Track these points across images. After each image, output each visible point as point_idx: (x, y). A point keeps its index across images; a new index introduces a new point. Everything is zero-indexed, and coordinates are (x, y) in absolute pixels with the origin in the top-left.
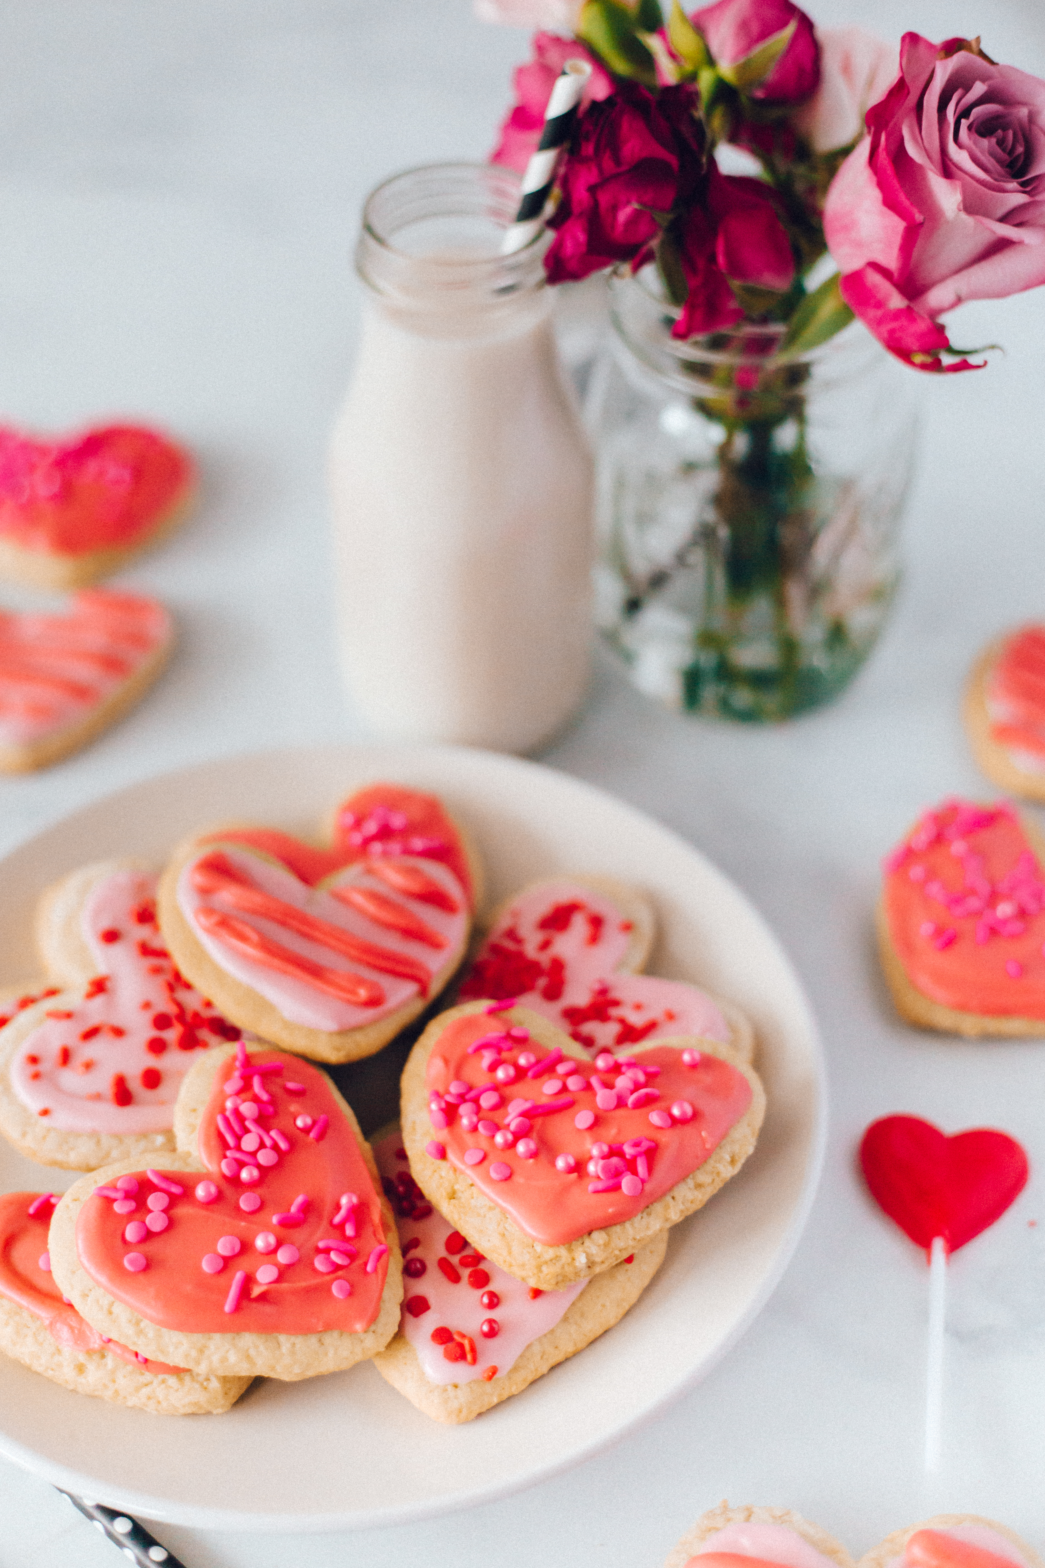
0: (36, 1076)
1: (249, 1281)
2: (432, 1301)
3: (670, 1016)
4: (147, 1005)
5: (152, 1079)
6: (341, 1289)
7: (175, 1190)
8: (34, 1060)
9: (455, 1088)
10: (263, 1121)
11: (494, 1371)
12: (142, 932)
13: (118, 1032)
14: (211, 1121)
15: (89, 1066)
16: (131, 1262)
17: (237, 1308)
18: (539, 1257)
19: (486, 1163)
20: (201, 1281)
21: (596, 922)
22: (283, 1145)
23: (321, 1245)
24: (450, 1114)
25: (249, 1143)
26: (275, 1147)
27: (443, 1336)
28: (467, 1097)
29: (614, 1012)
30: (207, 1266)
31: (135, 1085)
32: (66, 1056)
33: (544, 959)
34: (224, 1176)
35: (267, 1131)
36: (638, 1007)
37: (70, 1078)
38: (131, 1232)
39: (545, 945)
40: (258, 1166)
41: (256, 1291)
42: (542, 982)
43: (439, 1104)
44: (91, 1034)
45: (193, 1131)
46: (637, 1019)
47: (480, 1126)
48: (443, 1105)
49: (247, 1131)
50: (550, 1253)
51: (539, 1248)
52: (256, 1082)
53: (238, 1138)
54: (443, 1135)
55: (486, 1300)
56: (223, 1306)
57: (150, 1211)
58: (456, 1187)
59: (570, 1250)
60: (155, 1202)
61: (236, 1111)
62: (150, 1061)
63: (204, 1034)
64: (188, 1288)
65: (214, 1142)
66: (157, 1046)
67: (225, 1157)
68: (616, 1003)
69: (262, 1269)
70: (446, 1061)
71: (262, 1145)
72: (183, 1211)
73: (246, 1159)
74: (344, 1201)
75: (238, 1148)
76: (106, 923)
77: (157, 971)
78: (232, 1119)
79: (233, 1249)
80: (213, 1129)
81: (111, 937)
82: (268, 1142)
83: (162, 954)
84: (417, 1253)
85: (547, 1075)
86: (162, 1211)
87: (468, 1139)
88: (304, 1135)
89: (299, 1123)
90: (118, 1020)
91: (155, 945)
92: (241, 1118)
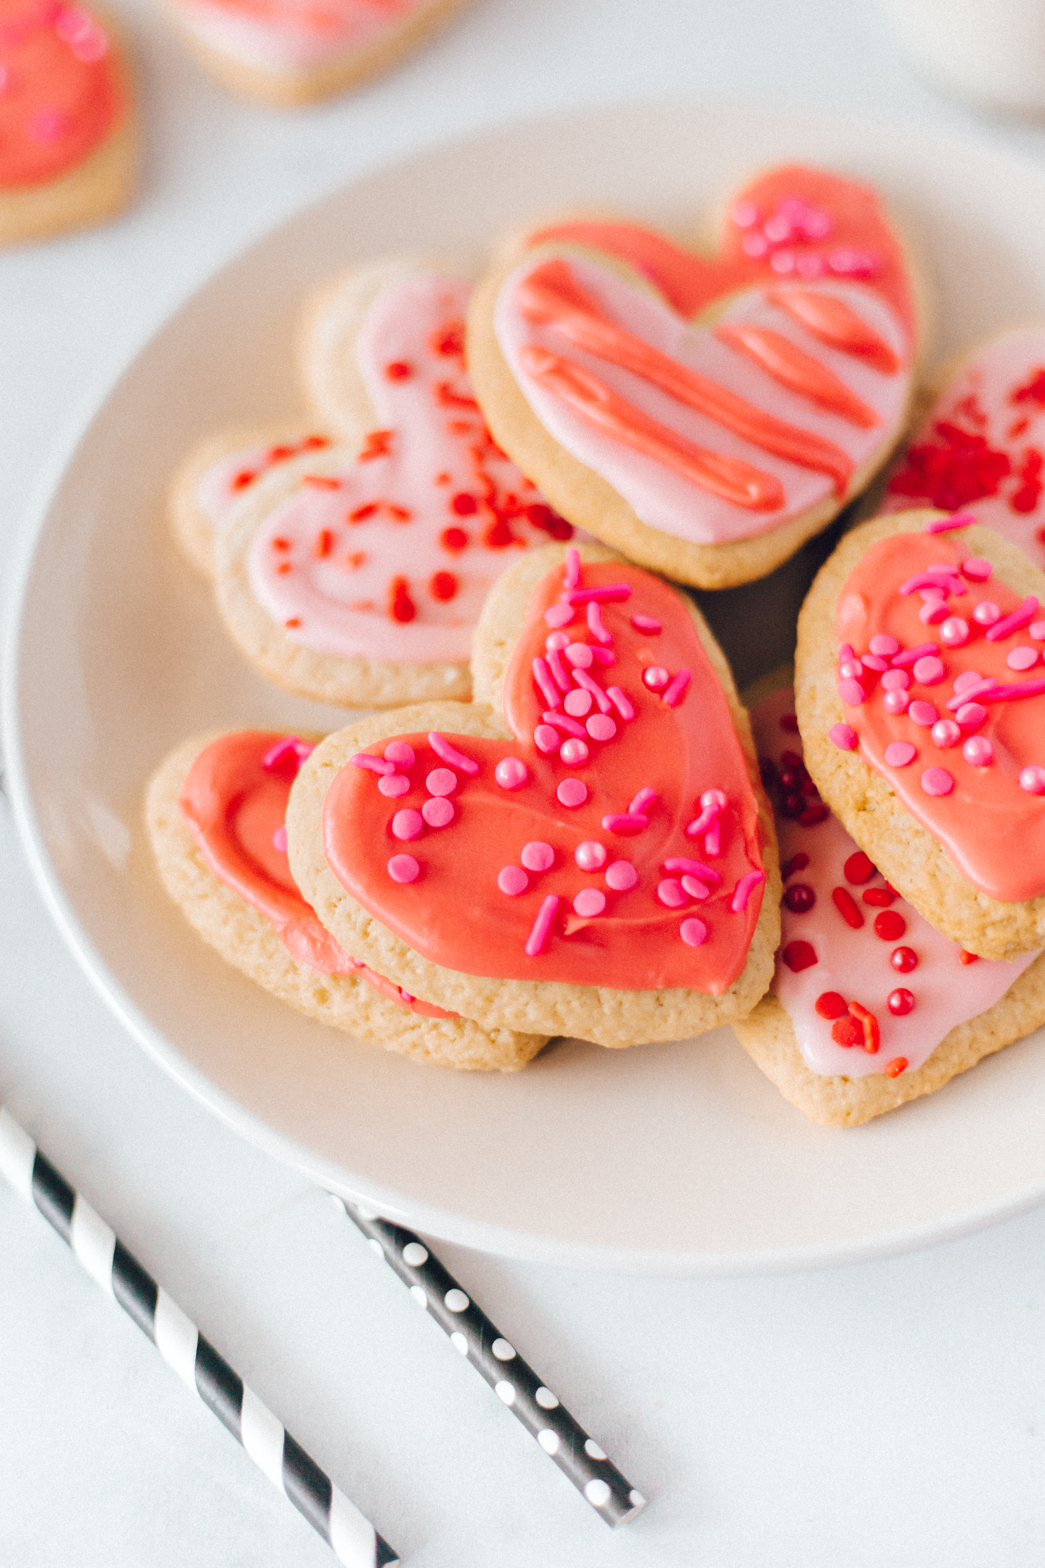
0: (285, 569)
1: (564, 908)
2: (821, 951)
4: (444, 479)
5: (446, 587)
6: (693, 931)
7: (467, 766)
8: (282, 545)
9: (878, 646)
10: (598, 672)
11: (902, 1065)
12: (444, 369)
13: (402, 515)
14: (524, 666)
15: (358, 560)
16: (399, 870)
17: (545, 948)
18: (984, 915)
19: (916, 766)
20: (496, 905)
22: (625, 711)
23: (669, 864)
24: (868, 685)
25: (576, 703)
26: (613, 713)
27: (831, 1005)
28: (895, 661)
30: (505, 883)
31: (421, 593)
32: (327, 543)
33: (1015, 449)
34: (537, 749)
35: (604, 687)
37: (332, 576)
38: (401, 825)
39: (1021, 428)
40: (587, 739)
41: (573, 926)
42: (1011, 485)
43: (853, 668)
44: (364, 513)
45: (498, 675)
47: (911, 709)
48: (859, 671)
49: (574, 685)
50: (1000, 911)
51: (985, 901)
52: (592, 610)
53: (562, 695)
54: (856, 715)
55: (898, 960)
56: (524, 943)
57: (429, 796)
58: (870, 794)
59: (1031, 909)
60: (438, 782)
61: (561, 654)
62: (444, 561)
63: (522, 526)
64: (476, 913)
65: (527, 698)
66: (455, 540)
67: (541, 721)
69: (582, 894)
70: (867, 601)
71: (595, 709)
72: (474, 798)
73: (571, 727)
74: (707, 801)
75: (560, 709)
76: (394, 353)
77: (461, 428)
78: (554, 668)
79: (544, 861)
80: (525, 679)
81: (400, 372)
82: (604, 705)
83: (469, 403)
84: (803, 876)
85: (1015, 638)
86: (446, 797)
87: (894, 726)
88: (656, 696)
89: (650, 678)
90: (402, 497)
91: (461, 389)
92: (567, 666)
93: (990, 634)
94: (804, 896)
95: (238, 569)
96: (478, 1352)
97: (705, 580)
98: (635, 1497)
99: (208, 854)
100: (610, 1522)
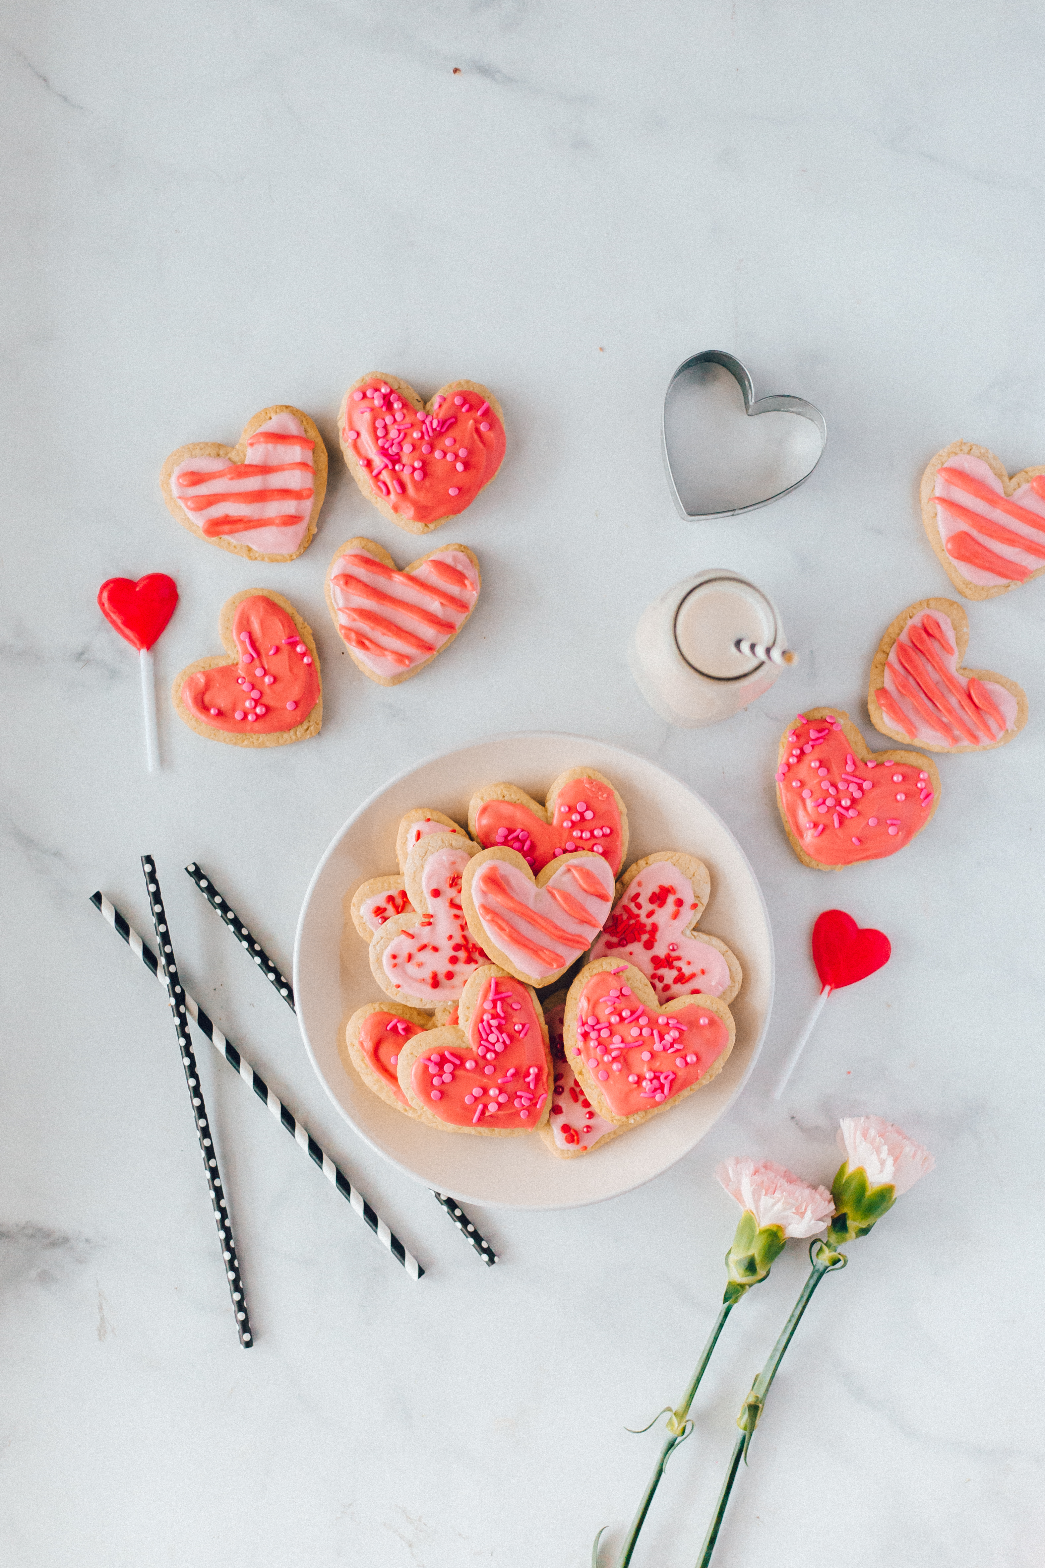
0: (395, 966)
1: (485, 1107)
2: (564, 1110)
3: (703, 972)
4: (451, 937)
5: (450, 976)
6: (524, 1114)
7: (458, 1062)
8: (394, 957)
9: (591, 1021)
10: (500, 1028)
11: (586, 1148)
12: (451, 893)
13: (435, 949)
14: (476, 1024)
15: (420, 965)
16: (435, 1096)
17: (479, 1120)
18: (613, 1117)
19: (597, 1067)
20: (465, 1108)
21: (679, 903)
22: (508, 1042)
23: (519, 1093)
24: (585, 1035)
25: (492, 1038)
26: (504, 1042)
27: (566, 1128)
28: (595, 1027)
29: (676, 963)
30: (468, 1100)
31: (441, 977)
32: (410, 957)
33: (648, 922)
34: (479, 1055)
35: (501, 1034)
36: (689, 963)
37: (411, 968)
38: (436, 1081)
39: (650, 914)
40: (495, 1051)
41: (487, 1114)
42: (645, 937)
43: (581, 1030)
44: (423, 948)
45: (468, 1028)
46: (687, 970)
47: (598, 1048)
48: (583, 1031)
49: (492, 1032)
50: (618, 1117)
51: (614, 1114)
52: (499, 1003)
53: (488, 1035)
54: (580, 1044)
55: (587, 1116)
56: (473, 1118)
57: (445, 1073)
58: (583, 1070)
59: (627, 1118)
60: (448, 1068)
61: (488, 1022)
62: (450, 967)
63: (476, 957)
64: (458, 1109)
65: (477, 1035)
66: (454, 960)
67: (481, 1045)
68: (679, 958)
69: (491, 1104)
70: (589, 1000)
71: (498, 1041)
72: (459, 1073)
73: (491, 1047)
74: (531, 1071)
75: (487, 1040)
76: (434, 886)
77: (456, 917)
78: (486, 1026)
79: (479, 1094)
80: (477, 1028)
81: (436, 893)
82: (501, 1040)
83: (460, 907)
84: (561, 1083)
85: (633, 1024)
86: (450, 1073)
87: (592, 1052)
88: (518, 1034)
89: (516, 1028)
90: (436, 944)
91: (457, 901)
92: (490, 1026)
93: (626, 1021)
94: (561, 1090)
95: (379, 960)
96: (450, 1212)
97: (537, 987)
98: (496, 1259)
99: (368, 1061)
100: (489, 1266)
